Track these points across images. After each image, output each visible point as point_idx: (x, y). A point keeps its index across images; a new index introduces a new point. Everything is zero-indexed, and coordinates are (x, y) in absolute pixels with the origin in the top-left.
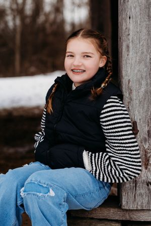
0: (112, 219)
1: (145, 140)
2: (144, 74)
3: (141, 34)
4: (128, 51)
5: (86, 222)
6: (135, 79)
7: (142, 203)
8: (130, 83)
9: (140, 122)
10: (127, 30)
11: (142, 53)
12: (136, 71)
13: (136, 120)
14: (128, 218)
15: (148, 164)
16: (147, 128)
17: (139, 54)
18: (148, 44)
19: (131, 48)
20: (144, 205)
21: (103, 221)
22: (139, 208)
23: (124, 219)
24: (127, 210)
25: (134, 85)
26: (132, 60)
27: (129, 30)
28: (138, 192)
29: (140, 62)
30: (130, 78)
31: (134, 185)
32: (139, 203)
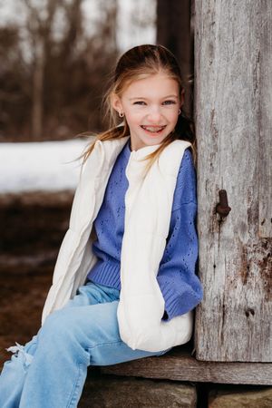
0: (179, 379)
1: (243, 228)
2: (242, 101)
3: (236, 22)
4: (212, 55)
5: (128, 385)
6: (224, 109)
7: (236, 349)
8: (215, 117)
9: (233, 193)
10: (210, 15)
11: (239, 59)
12: (226, 95)
13: (225, 188)
14: (209, 378)
15: (247, 274)
16: (246, 204)
17: (232, 61)
18: (249, 43)
19: (217, 50)
20: (240, 352)
21: (160, 384)
22: (231, 358)
23: (201, 379)
24: (206, 363)
25: (222, 122)
26: (218, 72)
27: (214, 13)
28: (228, 328)
29: (234, 77)
30: (215, 107)
31: (221, 314)
32: (231, 350)
